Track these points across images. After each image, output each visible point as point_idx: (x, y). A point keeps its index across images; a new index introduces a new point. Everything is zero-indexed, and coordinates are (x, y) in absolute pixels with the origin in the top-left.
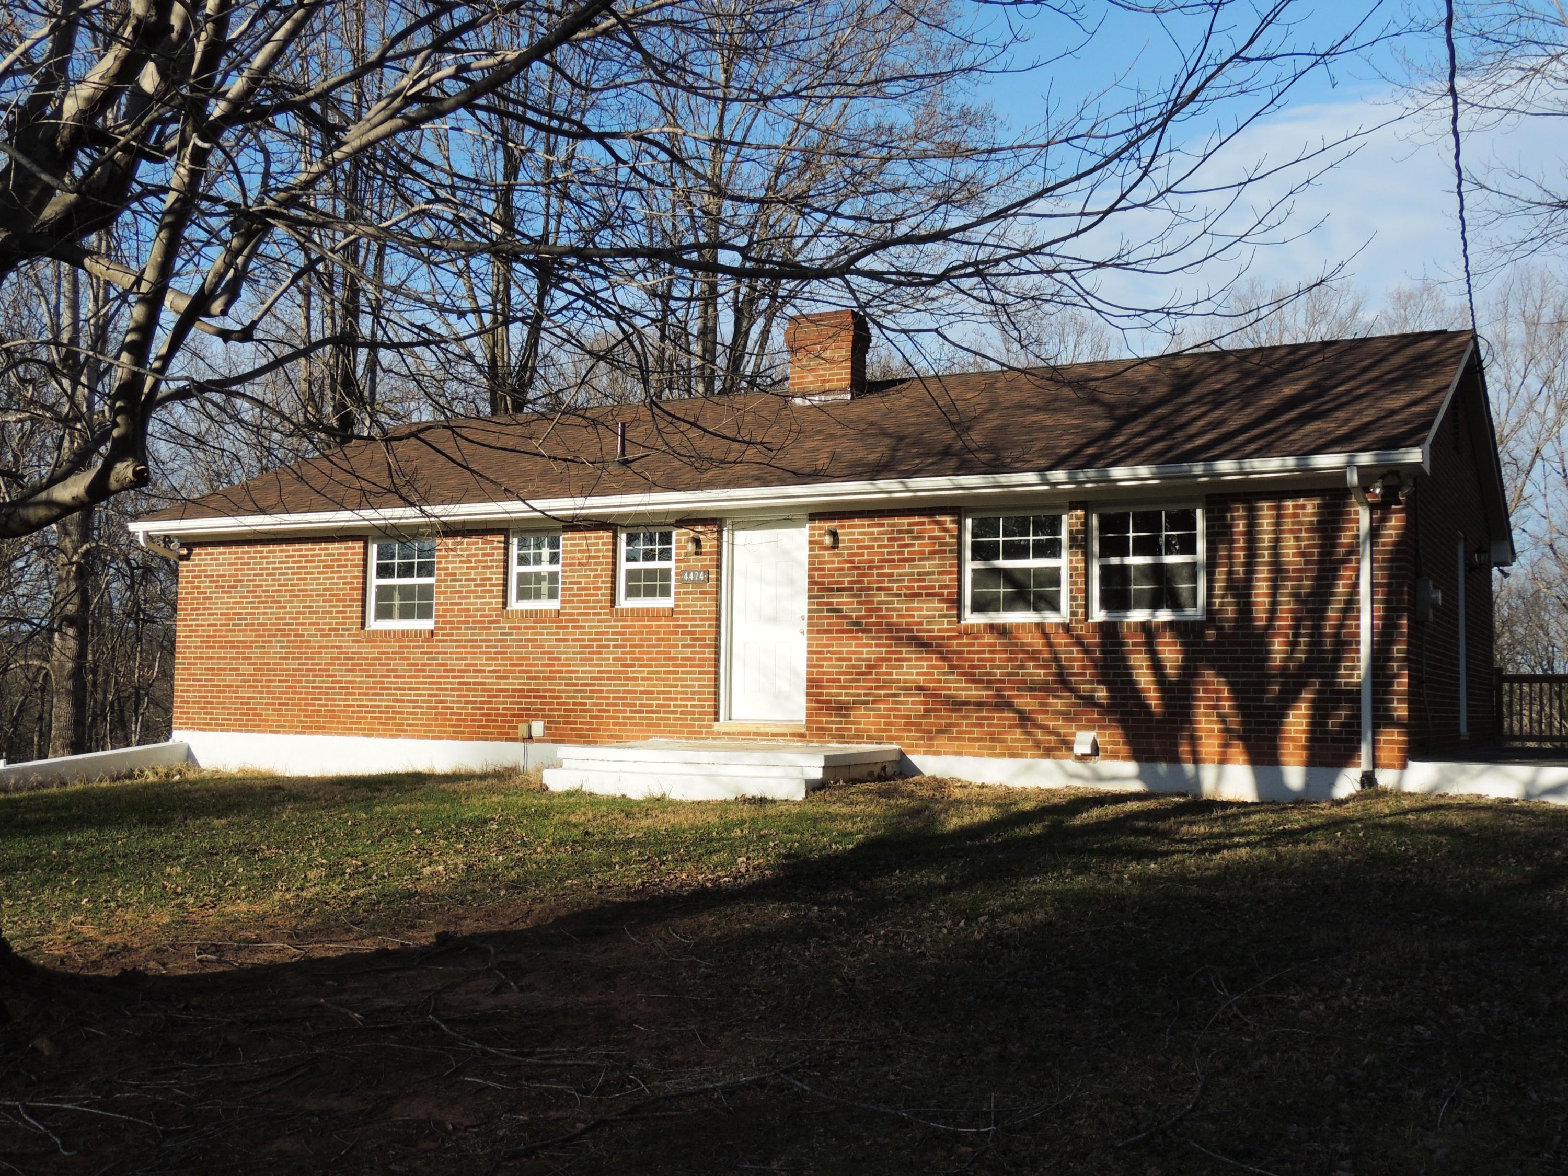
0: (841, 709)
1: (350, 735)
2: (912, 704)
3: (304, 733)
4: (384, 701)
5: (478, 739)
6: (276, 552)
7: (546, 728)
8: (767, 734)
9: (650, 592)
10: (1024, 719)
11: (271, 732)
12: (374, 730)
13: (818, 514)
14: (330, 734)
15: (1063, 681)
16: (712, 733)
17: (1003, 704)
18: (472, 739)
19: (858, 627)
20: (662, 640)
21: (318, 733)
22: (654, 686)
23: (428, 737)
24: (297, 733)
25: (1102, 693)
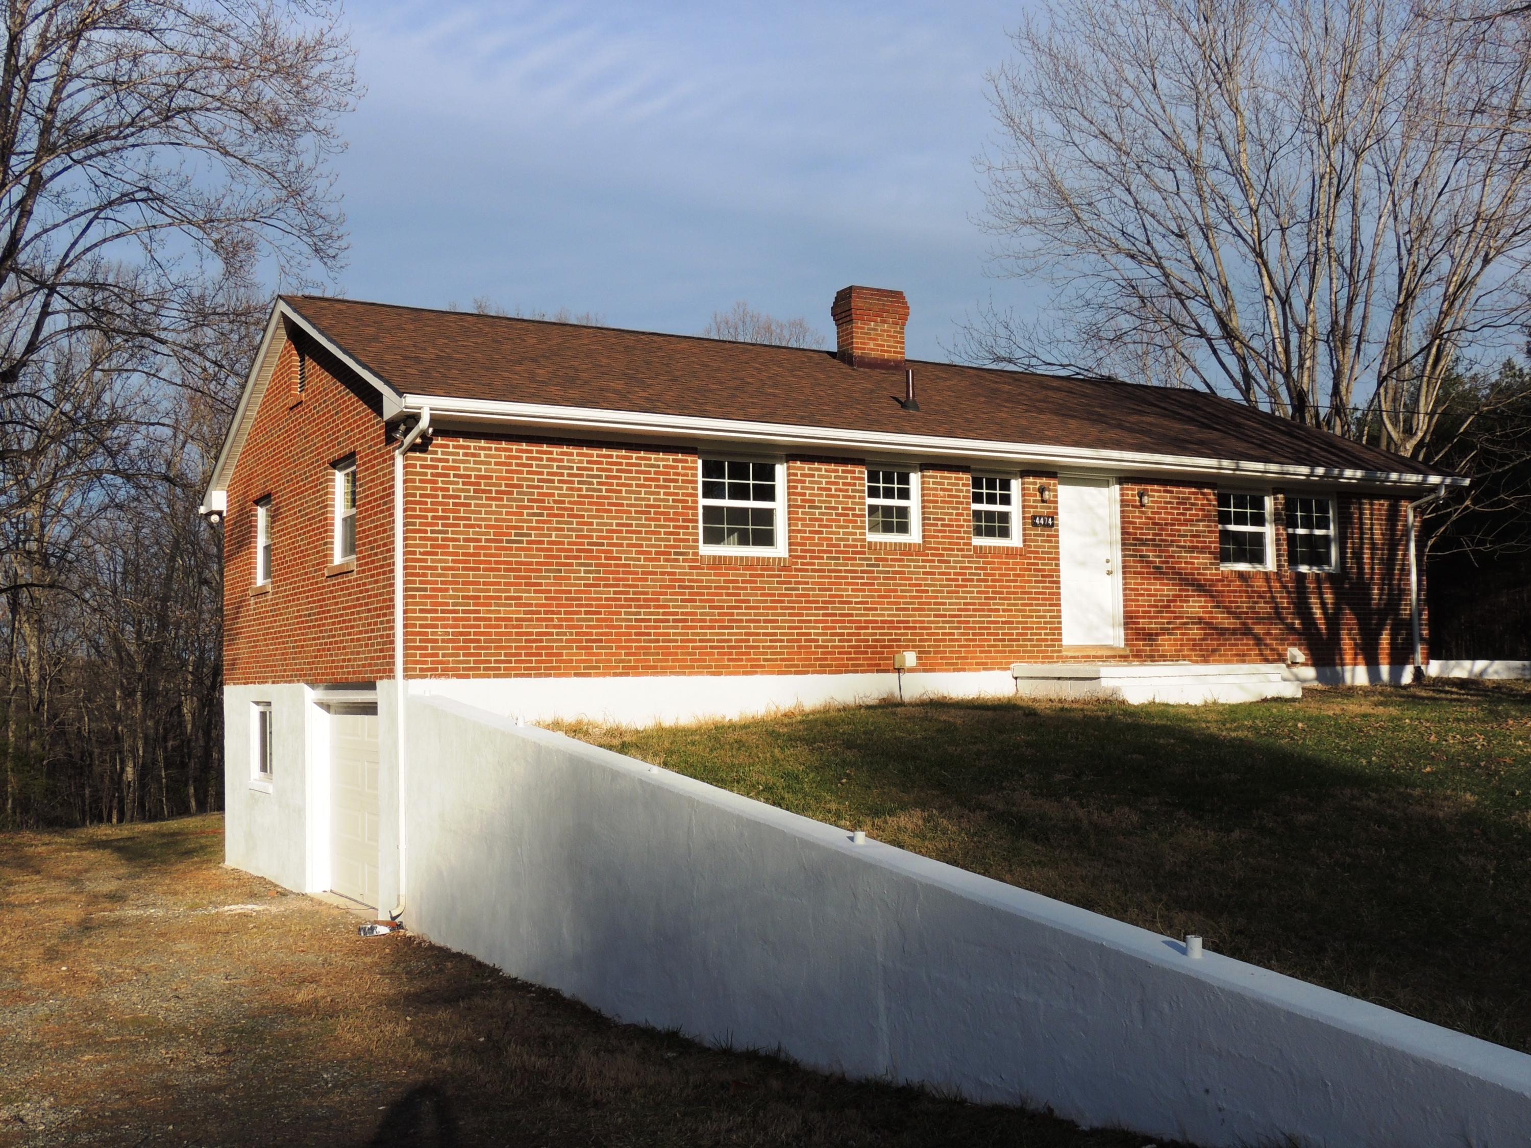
0: (1150, 636)
1: (691, 674)
2: (1195, 632)
3: (627, 674)
4: (733, 635)
5: (847, 672)
6: (575, 456)
7: (919, 658)
8: (1102, 657)
9: (990, 532)
10: (1259, 641)
11: (576, 675)
12: (723, 667)
13: (1126, 478)
14: (664, 674)
15: (1278, 614)
16: (1061, 657)
17: (1246, 631)
18: (840, 672)
19: (1158, 572)
20: (1019, 575)
21: (647, 674)
22: (1014, 616)
23: (790, 673)
24: (616, 675)
25: (1297, 623)
